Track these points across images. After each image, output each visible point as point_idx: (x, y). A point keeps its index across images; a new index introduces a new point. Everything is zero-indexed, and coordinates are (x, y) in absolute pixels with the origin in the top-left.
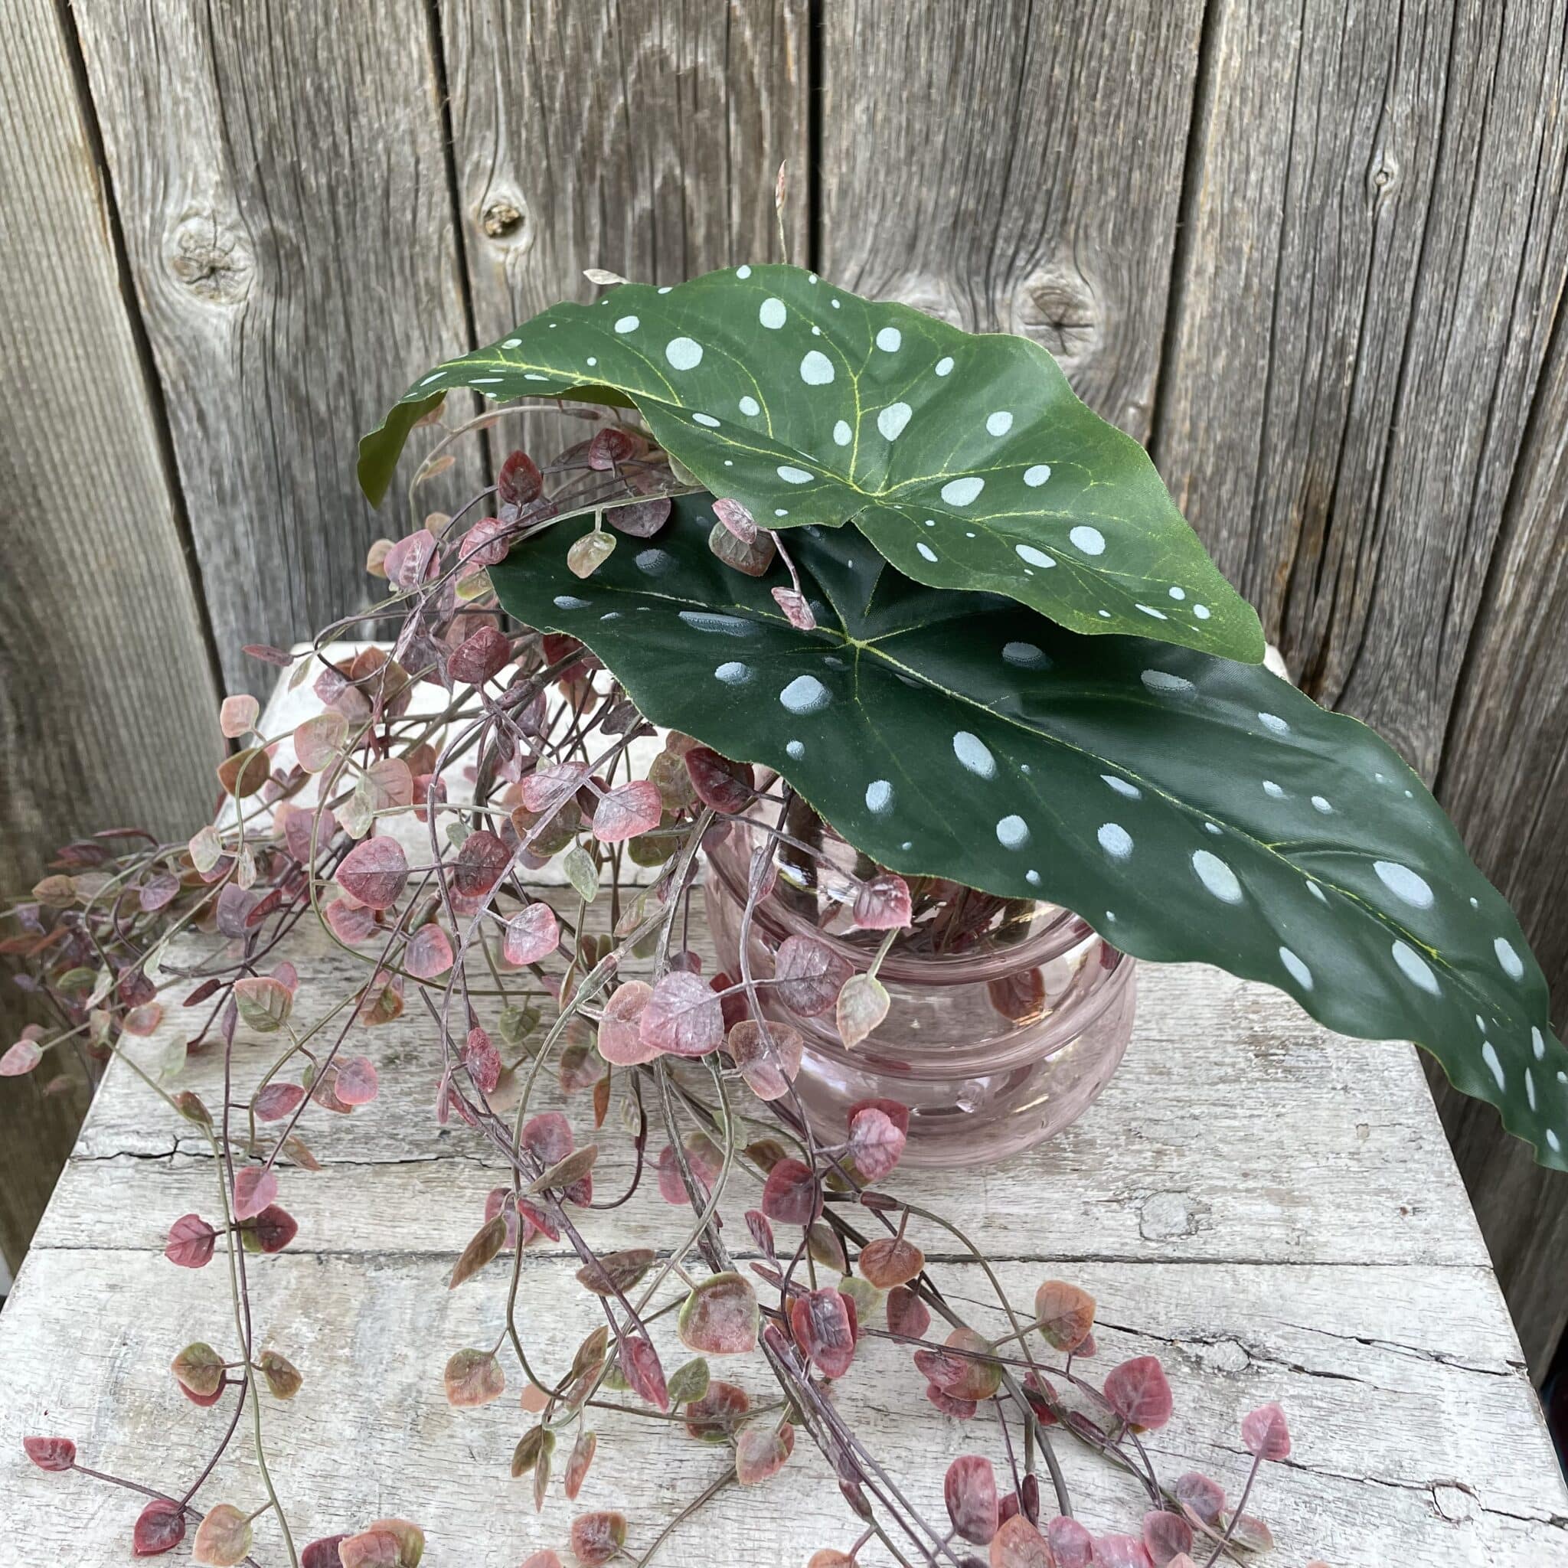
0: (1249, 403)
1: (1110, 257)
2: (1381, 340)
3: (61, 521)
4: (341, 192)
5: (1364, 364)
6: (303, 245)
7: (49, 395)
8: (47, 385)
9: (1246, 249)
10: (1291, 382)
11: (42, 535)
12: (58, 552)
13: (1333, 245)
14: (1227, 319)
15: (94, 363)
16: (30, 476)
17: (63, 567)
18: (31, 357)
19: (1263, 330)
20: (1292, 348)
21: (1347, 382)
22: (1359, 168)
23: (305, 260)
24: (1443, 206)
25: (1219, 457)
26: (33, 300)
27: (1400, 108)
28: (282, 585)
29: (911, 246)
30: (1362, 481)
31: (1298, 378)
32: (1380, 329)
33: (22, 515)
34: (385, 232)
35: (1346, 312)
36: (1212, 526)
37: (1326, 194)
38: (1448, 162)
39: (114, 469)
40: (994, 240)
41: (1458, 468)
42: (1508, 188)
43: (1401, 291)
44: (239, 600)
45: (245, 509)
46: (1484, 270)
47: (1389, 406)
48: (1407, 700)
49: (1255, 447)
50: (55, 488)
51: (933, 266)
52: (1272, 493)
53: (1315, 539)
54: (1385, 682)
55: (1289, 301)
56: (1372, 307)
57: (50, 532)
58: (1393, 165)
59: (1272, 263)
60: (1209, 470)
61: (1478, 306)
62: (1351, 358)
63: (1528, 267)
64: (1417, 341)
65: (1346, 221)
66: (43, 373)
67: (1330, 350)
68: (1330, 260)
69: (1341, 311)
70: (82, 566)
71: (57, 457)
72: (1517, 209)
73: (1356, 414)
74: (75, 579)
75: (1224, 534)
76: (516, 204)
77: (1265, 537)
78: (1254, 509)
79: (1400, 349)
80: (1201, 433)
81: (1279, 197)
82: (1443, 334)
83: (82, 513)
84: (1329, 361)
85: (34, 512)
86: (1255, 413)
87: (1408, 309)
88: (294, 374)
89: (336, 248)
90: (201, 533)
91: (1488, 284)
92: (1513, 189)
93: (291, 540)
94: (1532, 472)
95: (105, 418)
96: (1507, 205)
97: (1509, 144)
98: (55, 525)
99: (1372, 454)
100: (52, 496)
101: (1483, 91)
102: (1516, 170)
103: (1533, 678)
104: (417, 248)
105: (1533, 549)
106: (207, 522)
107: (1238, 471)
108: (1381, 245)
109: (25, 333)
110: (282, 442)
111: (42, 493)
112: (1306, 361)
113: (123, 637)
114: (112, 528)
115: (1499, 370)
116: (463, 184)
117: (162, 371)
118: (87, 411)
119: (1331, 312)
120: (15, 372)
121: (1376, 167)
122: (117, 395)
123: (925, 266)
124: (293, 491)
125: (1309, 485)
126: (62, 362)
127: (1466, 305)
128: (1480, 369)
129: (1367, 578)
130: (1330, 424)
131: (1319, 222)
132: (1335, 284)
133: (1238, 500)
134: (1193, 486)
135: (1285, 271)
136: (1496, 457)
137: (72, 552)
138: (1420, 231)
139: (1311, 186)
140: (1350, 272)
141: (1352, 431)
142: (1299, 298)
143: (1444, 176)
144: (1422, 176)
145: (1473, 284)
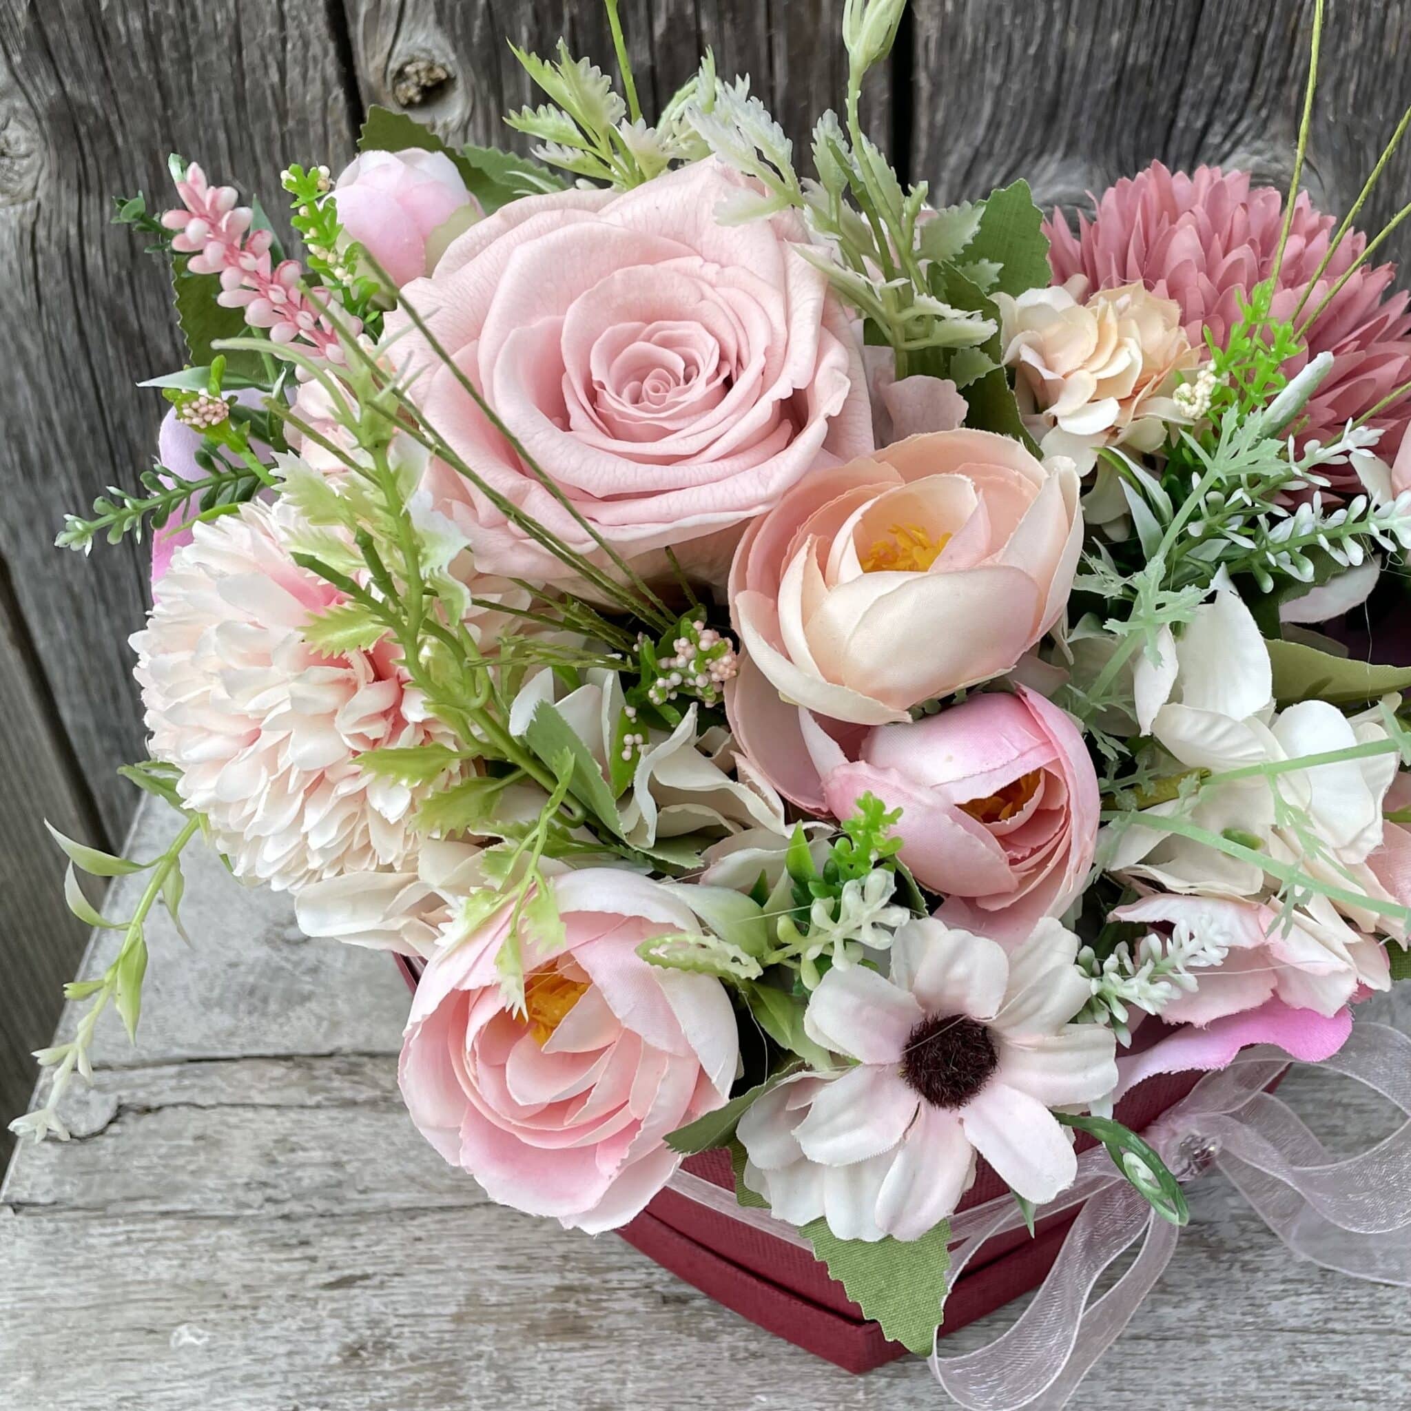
1: (1349, 132)
4: (165, 41)
6: (114, 118)
23: (120, 140)
29: (1051, 118)
34: (240, 100)
40: (1175, 106)
51: (1083, 146)
76: (440, 60)
88: (119, 302)
89: (166, 123)
104: (291, 123)
116: (358, 31)
123: (1071, 147)
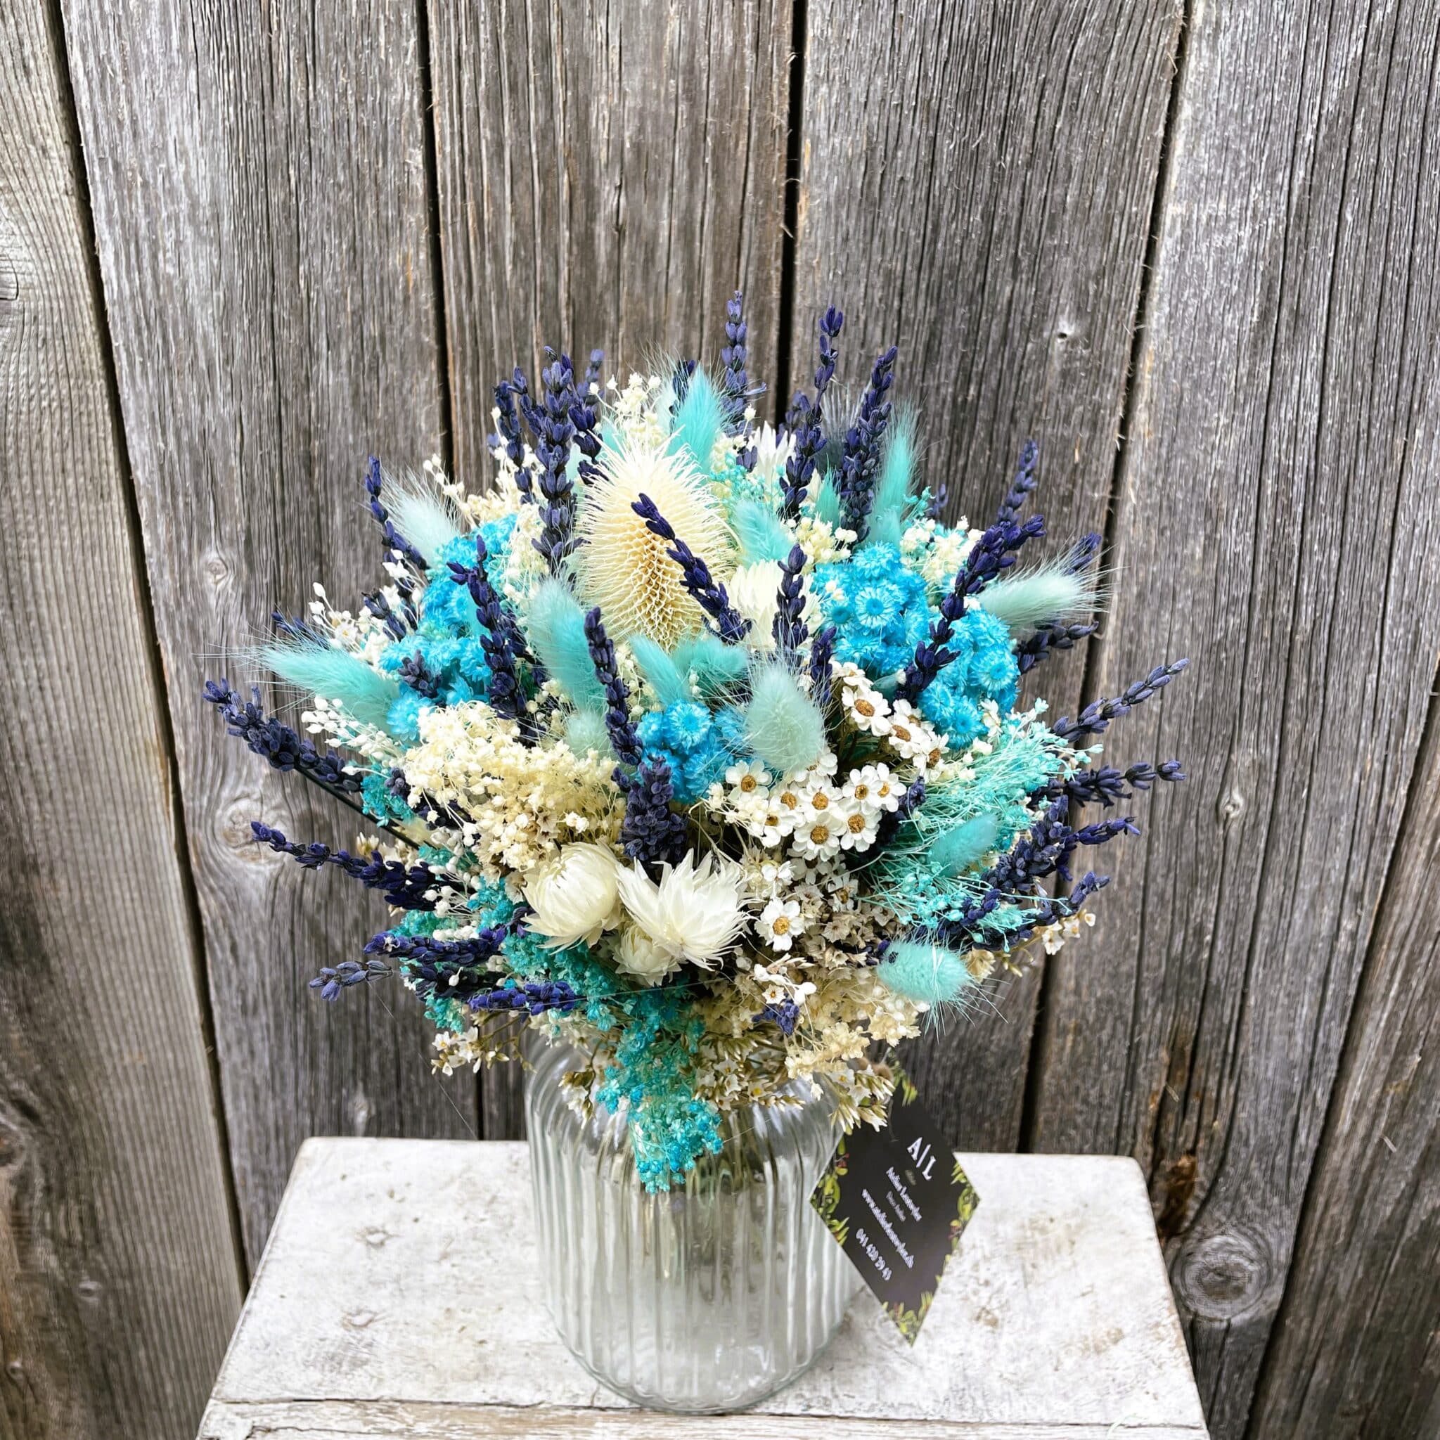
0: (1124, 969)
2: (1233, 925)
3: (103, 1026)
5: (1219, 944)
6: (334, 822)
7: (105, 927)
8: (104, 921)
9: (1119, 854)
10: (1159, 953)
11: (85, 1035)
12: (97, 1048)
13: (1191, 854)
14: (1105, 904)
15: (146, 903)
16: (81, 989)
17: (100, 1060)
18: (93, 899)
19: (1134, 914)
20: (1160, 928)
21: (1206, 955)
22: (1211, 799)
23: (335, 832)
24: (1282, 829)
25: (1099, 1009)
26: (100, 856)
27: (1243, 759)
28: (290, 1080)
30: (1220, 1031)
31: (1164, 951)
32: (1232, 917)
33: (69, 1019)
35: (1204, 904)
36: (1094, 1061)
37: (1186, 816)
38: (1284, 798)
39: (153, 986)
41: (1299, 1025)
42: (1333, 820)
43: (1248, 890)
44: (251, 1091)
45: (264, 1019)
46: (1316, 877)
47: (1240, 976)
48: (1263, 1205)
49: (1130, 1001)
50: (101, 999)
52: (1145, 1036)
53: (1181, 1073)
54: (1244, 1189)
55: (1156, 894)
56: (1226, 900)
57: (92, 1033)
58: (1238, 798)
59: (1141, 865)
60: (1091, 1019)
61: (1312, 905)
62: (1208, 938)
63: (1352, 877)
64: (1264, 927)
65: (1201, 837)
66: (102, 911)
67: (1191, 931)
68: (1189, 864)
69: (1199, 902)
70: (117, 1060)
71: (106, 974)
72: (1341, 836)
73: (1213, 980)
74: (110, 1071)
75: (1105, 1067)
77: (1140, 1070)
78: (1130, 1048)
79: (1249, 933)
80: (1084, 991)
81: (1146, 818)
82: (1284, 923)
83: (123, 1020)
84: (1190, 939)
85: (80, 1017)
86: (1129, 976)
87: (1254, 904)
90: (225, 1038)
91: (1319, 888)
92: (1337, 820)
93: (301, 1046)
94: (1362, 1031)
95: (151, 946)
96: (1333, 831)
97: (1333, 787)
98: (98, 1028)
99: (1228, 1012)
100: (97, 1005)
101: (1310, 749)
102: (1338, 807)
103: (1371, 1190)
105: (1366, 1090)
106: (230, 1029)
107: (1116, 1019)
108: (1231, 855)
109: (90, 880)
110: (302, 968)
111: (90, 1003)
112: (1171, 938)
113: (147, 1118)
114: (147, 1031)
115: (1332, 952)
117: (205, 912)
118: (136, 939)
119: (1190, 902)
120: (78, 910)
121: (1225, 799)
122: (163, 929)
124: (307, 1007)
125: (1176, 1032)
126: (119, 903)
127: (1303, 904)
128: (1316, 951)
129: (1226, 1106)
130: (1192, 986)
131: (1180, 836)
132: (1194, 882)
133: (1115, 1043)
134: (1078, 1030)
135: (1152, 870)
136: (1332, 1018)
137: (109, 1049)
138: (1262, 846)
139: (1172, 812)
140: (1206, 873)
141: (1211, 992)
142: (1164, 891)
143: (1281, 808)
144: (1263, 808)
145: (1307, 887)
